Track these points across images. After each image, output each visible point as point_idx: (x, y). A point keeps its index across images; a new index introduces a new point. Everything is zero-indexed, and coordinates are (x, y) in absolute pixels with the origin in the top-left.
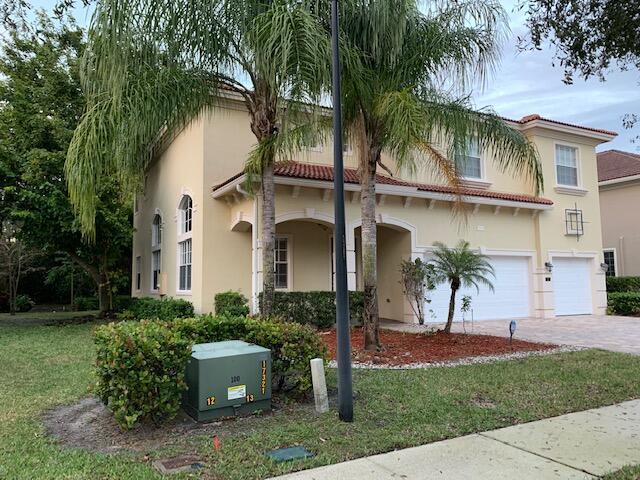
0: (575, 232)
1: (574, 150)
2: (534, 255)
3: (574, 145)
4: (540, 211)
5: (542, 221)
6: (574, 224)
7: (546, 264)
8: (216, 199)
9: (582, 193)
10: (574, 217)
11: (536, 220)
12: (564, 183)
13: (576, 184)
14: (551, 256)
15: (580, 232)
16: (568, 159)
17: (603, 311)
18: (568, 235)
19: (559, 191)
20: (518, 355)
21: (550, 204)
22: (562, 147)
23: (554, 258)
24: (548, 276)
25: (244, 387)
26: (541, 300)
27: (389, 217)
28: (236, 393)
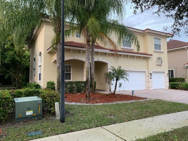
0: (160, 64)
1: (160, 39)
2: (147, 71)
3: (160, 38)
4: (149, 57)
5: (149, 60)
6: (159, 62)
7: (150, 74)
8: (48, 53)
9: (162, 53)
10: (159, 60)
11: (148, 60)
12: (156, 49)
13: (160, 50)
14: (152, 71)
15: (161, 64)
16: (158, 42)
17: (168, 88)
18: (157, 65)
19: (155, 52)
20: (132, 101)
21: (152, 55)
22: (156, 38)
23: (153, 72)
24: (151, 77)
25: (32, 111)
26: (149, 84)
27: (101, 59)
28: (29, 113)
